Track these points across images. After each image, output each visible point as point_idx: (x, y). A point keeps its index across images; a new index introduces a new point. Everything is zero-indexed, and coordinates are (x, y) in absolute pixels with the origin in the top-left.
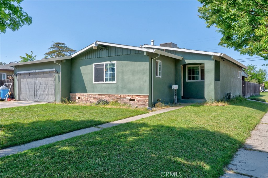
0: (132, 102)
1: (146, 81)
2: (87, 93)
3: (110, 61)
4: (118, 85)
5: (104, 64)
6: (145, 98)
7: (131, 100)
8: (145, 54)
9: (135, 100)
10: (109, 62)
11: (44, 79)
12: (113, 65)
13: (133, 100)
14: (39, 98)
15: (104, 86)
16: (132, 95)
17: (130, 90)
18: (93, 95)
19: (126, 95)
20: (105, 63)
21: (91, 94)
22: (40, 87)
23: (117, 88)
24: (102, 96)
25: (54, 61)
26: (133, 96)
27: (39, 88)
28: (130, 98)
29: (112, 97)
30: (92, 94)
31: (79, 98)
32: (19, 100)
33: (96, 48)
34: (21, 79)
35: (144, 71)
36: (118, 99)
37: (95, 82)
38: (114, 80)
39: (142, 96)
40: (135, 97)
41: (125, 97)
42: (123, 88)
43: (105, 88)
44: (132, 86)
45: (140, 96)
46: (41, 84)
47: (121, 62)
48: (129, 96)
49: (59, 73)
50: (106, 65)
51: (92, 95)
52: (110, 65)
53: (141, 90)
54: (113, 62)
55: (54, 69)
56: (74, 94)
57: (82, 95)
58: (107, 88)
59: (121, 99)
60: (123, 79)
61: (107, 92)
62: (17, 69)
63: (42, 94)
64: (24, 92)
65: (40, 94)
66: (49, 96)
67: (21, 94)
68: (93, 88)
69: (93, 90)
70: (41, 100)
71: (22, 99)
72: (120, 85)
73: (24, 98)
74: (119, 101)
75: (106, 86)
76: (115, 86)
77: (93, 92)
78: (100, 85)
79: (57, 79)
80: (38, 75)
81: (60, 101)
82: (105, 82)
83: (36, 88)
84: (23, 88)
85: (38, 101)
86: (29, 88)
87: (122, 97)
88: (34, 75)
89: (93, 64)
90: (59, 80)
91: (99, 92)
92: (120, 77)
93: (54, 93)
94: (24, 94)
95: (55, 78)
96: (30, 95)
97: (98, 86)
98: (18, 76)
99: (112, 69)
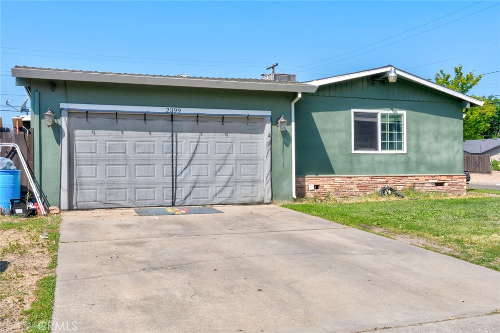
0: (440, 187)
1: (458, 152)
2: (333, 173)
3: (393, 110)
4: (409, 159)
5: (377, 113)
6: (461, 180)
7: (437, 184)
9: (446, 184)
10: (391, 112)
12: (399, 116)
13: (441, 184)
14: (190, 193)
15: (377, 158)
16: (441, 176)
17: (432, 168)
18: (356, 179)
19: (429, 176)
20: (380, 112)
21: (350, 178)
22: (191, 160)
23: (407, 165)
24: (379, 180)
26: (443, 178)
27: (189, 164)
28: (436, 181)
29: (402, 181)
30: (354, 177)
31: (317, 187)
32: (70, 209)
34: (78, 132)
35: (456, 135)
36: (415, 183)
37: (355, 150)
38: (400, 147)
40: (445, 178)
41: (427, 180)
42: (419, 163)
43: (381, 162)
44: (435, 159)
45: (453, 176)
46: (198, 151)
47: (414, 114)
48: (435, 178)
49: (291, 124)
50: (383, 116)
51: (353, 179)
52: (391, 116)
53: (450, 167)
54: (399, 112)
55: (269, 113)
57: (325, 179)
58: (385, 165)
59: (420, 183)
60: (418, 148)
61: (387, 172)
62: (59, 93)
63: (207, 183)
64: (99, 178)
65: (196, 183)
66: (239, 186)
67: (75, 187)
68: (351, 163)
69: (351, 167)
70: (202, 201)
71: (87, 205)
72: (413, 157)
73: (98, 200)
74: (416, 188)
75: (383, 159)
76: (403, 159)
77: (351, 172)
78: (370, 157)
79: (279, 140)
80: (195, 123)
81: (295, 196)
82: (380, 151)
83: (174, 162)
84: (91, 163)
85: (188, 202)
86: (133, 163)
87: (422, 179)
88: (172, 121)
89: (350, 109)
90: (287, 143)
91: (367, 171)
92: (413, 141)
93: (269, 177)
94: (102, 183)
95: (271, 136)
96: (136, 188)
97: (363, 159)
98: (63, 118)
99: (396, 126)
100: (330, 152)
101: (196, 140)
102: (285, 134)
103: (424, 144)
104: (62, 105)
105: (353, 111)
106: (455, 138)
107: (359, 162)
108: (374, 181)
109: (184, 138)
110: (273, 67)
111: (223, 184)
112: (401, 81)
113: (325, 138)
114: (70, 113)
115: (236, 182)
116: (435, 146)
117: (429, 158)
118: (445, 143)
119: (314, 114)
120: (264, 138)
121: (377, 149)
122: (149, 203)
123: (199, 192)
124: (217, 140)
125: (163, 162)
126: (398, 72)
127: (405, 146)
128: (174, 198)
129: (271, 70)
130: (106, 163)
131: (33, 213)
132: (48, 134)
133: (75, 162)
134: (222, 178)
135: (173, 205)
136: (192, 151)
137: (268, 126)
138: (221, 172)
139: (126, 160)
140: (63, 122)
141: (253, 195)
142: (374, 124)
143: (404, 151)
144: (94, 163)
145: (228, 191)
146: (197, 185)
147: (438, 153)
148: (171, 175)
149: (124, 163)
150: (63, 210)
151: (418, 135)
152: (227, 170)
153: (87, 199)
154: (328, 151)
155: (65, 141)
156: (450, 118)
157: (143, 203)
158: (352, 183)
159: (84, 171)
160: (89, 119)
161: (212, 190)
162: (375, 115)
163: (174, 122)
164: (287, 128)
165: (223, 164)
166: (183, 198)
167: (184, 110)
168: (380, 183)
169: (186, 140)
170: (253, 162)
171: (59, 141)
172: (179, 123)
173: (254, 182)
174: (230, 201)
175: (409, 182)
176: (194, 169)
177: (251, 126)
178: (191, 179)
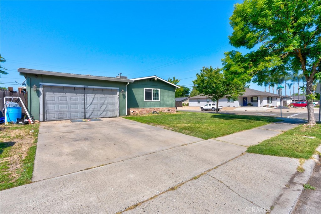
2: (139, 107)
6: (175, 109)
7: (168, 110)
10: (156, 89)
12: (158, 91)
13: (169, 110)
14: (91, 114)
15: (152, 103)
17: (167, 105)
20: (152, 89)
22: (91, 103)
26: (170, 108)
27: (91, 104)
29: (159, 109)
31: (134, 111)
32: (44, 121)
37: (145, 100)
38: (158, 100)
41: (166, 109)
42: (164, 104)
44: (168, 103)
45: (172, 108)
46: (94, 100)
48: (168, 108)
50: (153, 90)
52: (156, 90)
53: (172, 105)
54: (158, 89)
55: (118, 88)
57: (136, 109)
58: (154, 105)
60: (163, 99)
61: (154, 107)
62: (39, 79)
63: (97, 111)
64: (56, 109)
65: (93, 111)
66: (108, 112)
67: (46, 113)
68: (144, 104)
69: (144, 105)
70: (95, 117)
71: (51, 119)
72: (162, 102)
73: (55, 117)
74: (163, 111)
75: (153, 103)
76: (159, 103)
77: (144, 107)
78: (150, 102)
79: (122, 97)
80: (93, 91)
81: (127, 114)
82: (153, 101)
83: (85, 104)
84: (52, 104)
85: (90, 117)
86: (70, 104)
87: (164, 109)
88: (85, 90)
89: (144, 88)
90: (124, 98)
91: (149, 107)
92: (162, 98)
93: (118, 109)
94: (57, 112)
95: (119, 95)
96: (71, 113)
97: (148, 103)
98: (41, 88)
99: (157, 93)
100: (138, 101)
101: (93, 96)
102: (124, 95)
103: (165, 99)
104: (40, 83)
105: (145, 88)
106: (173, 97)
107: (146, 104)
108: (151, 109)
109: (89, 96)
110: (120, 74)
111: (103, 111)
112: (158, 80)
113: (136, 96)
114: (44, 86)
115: (107, 110)
116: (168, 99)
117: (166, 103)
118: (170, 98)
119: (133, 89)
120: (117, 96)
121: (151, 100)
122: (76, 118)
123: (95, 114)
124: (101, 97)
125: (81, 104)
126: (157, 78)
127: (159, 99)
128: (85, 116)
129: (120, 75)
130: (59, 104)
131: (28, 123)
132: (34, 94)
133: (46, 104)
134: (102, 109)
135: (85, 118)
136: (92, 100)
137: (118, 93)
138: (102, 107)
139: (67, 103)
140: (41, 89)
141: (113, 114)
142: (151, 93)
143: (159, 101)
144: (54, 104)
145: (104, 113)
146: (94, 111)
147: (169, 101)
148: (84, 108)
149: (66, 104)
150: (41, 122)
151: (163, 96)
152: (104, 106)
153: (51, 117)
154: (137, 100)
155: (41, 96)
156: (172, 92)
157: (74, 118)
158: (144, 110)
159: (50, 107)
160: (52, 89)
161: (99, 113)
162: (151, 90)
163: (85, 91)
164: (124, 93)
165: (103, 105)
166: (89, 116)
167: (89, 87)
168: (153, 110)
169: (90, 97)
170: (113, 104)
171: (39, 96)
172: (87, 91)
173: (113, 110)
174: (105, 117)
175: (161, 110)
176: (92, 106)
177: (113, 92)
178: (92, 109)
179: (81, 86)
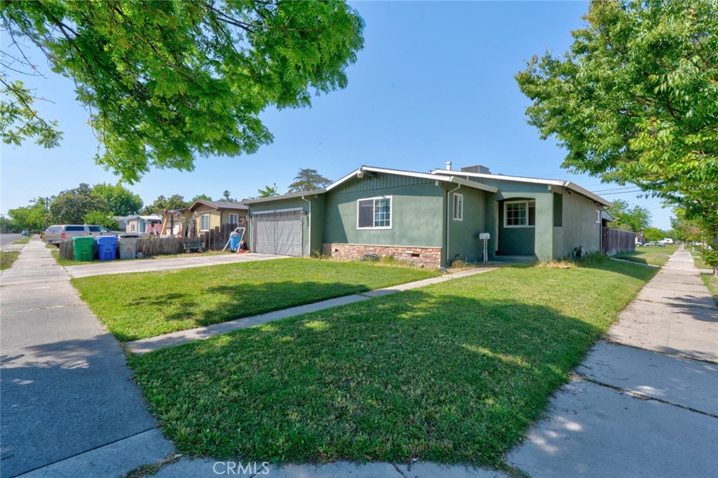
0: (415, 258)
1: (437, 227)
2: (347, 243)
3: (383, 196)
4: (394, 233)
5: (373, 200)
6: (436, 253)
7: (413, 255)
8: (437, 184)
9: (421, 256)
10: (381, 198)
11: (287, 223)
12: (388, 201)
13: (418, 255)
14: (281, 249)
15: (372, 233)
16: (416, 248)
17: (412, 240)
19: (405, 248)
20: (375, 199)
21: (353, 246)
22: (282, 233)
23: (392, 237)
24: (371, 249)
25: (301, 197)
26: (418, 250)
27: (281, 235)
28: (412, 252)
29: (385, 250)
30: (356, 245)
32: (255, 252)
33: (362, 177)
34: (258, 223)
35: (435, 211)
36: (394, 253)
37: (359, 226)
38: (388, 224)
39: (431, 250)
40: (420, 250)
41: (405, 251)
42: (402, 237)
43: (375, 236)
44: (416, 233)
45: (427, 249)
46: (284, 229)
47: (399, 197)
48: (411, 249)
49: (309, 215)
50: (377, 202)
51: (355, 247)
52: (382, 201)
53: (429, 241)
54: (387, 197)
55: (301, 208)
56: (329, 245)
57: (341, 246)
58: (378, 237)
59: (398, 253)
60: (401, 223)
61: (378, 243)
62: (253, 208)
67: (257, 244)
68: (357, 236)
69: (357, 239)
70: (284, 253)
72: (397, 232)
73: (261, 249)
74: (395, 257)
75: (376, 233)
76: (389, 233)
77: (356, 242)
78: (367, 232)
79: (306, 223)
80: (280, 217)
81: (310, 254)
82: (374, 227)
85: (280, 253)
87: (399, 250)
88: (275, 216)
89: (356, 200)
91: (365, 242)
92: (397, 219)
93: (302, 243)
94: (262, 243)
95: (302, 220)
97: (364, 233)
99: (386, 208)
100: (346, 229)
101: (283, 224)
102: (308, 218)
103: (406, 221)
105: (358, 200)
106: (435, 214)
107: (361, 235)
111: (289, 246)
116: (415, 222)
117: (410, 233)
121: (372, 226)
127: (391, 223)
128: (276, 250)
134: (290, 243)
135: (276, 254)
138: (290, 239)
139: (266, 233)
140: (253, 219)
141: (299, 252)
142: (371, 208)
143: (391, 227)
146: (283, 245)
149: (266, 235)
151: (401, 213)
155: (253, 226)
158: (354, 249)
159: (258, 238)
161: (286, 248)
165: (290, 236)
167: (278, 211)
174: (291, 254)
176: (282, 238)
179: (272, 211)
